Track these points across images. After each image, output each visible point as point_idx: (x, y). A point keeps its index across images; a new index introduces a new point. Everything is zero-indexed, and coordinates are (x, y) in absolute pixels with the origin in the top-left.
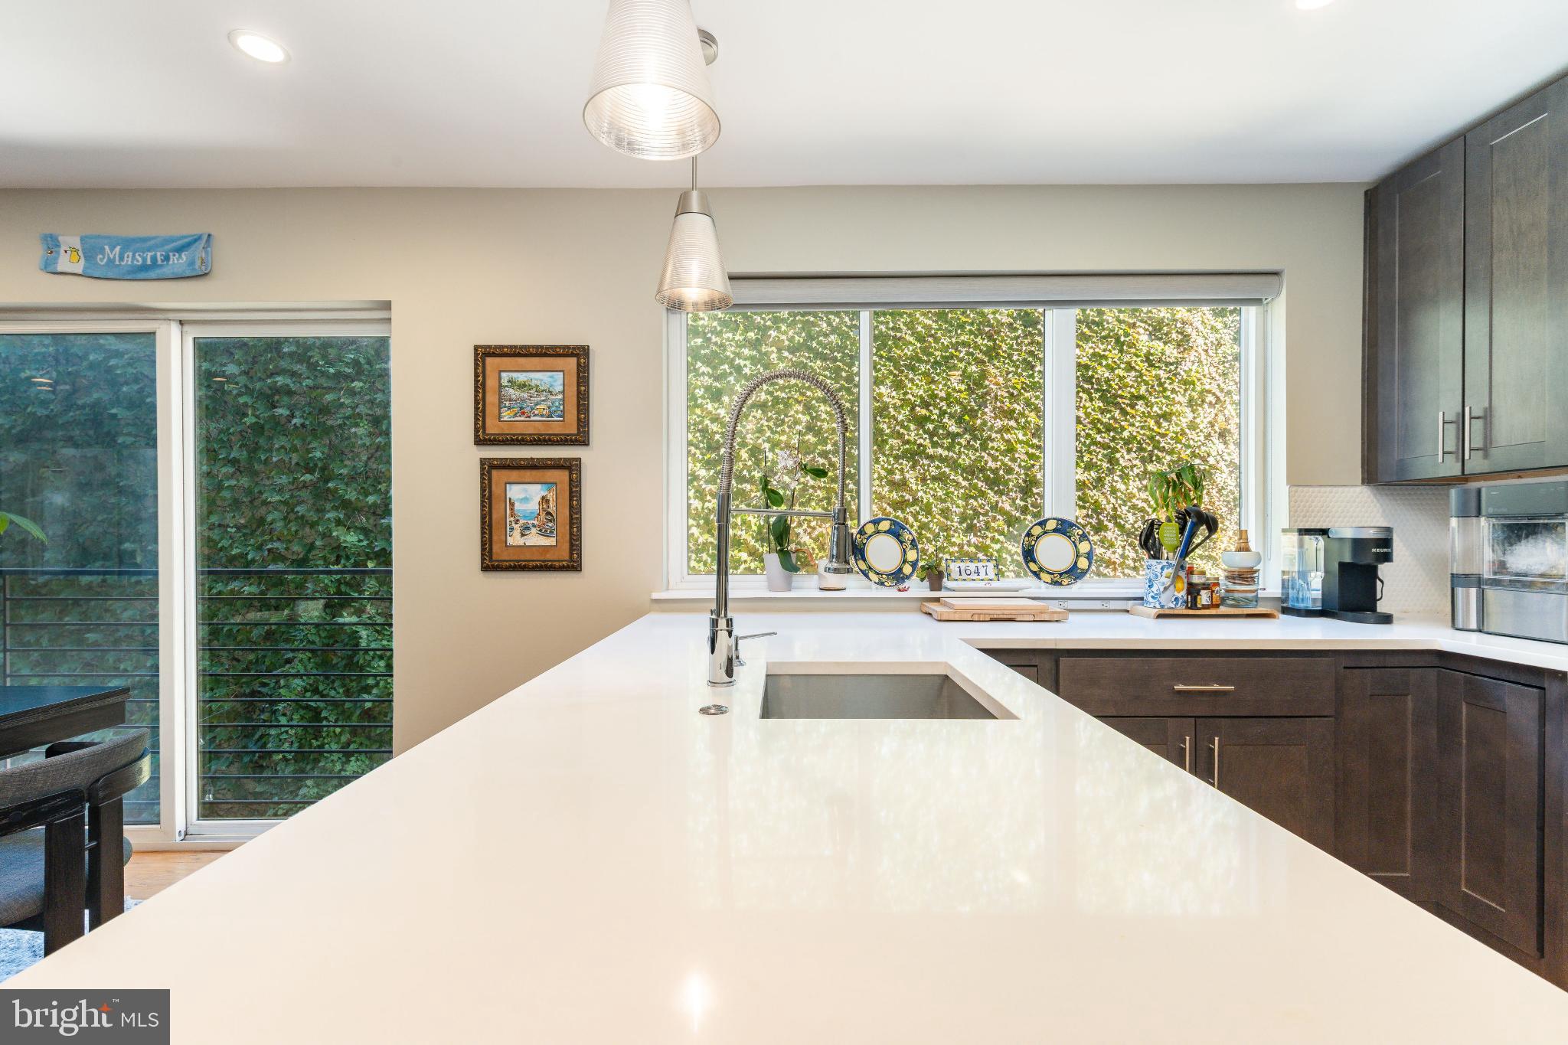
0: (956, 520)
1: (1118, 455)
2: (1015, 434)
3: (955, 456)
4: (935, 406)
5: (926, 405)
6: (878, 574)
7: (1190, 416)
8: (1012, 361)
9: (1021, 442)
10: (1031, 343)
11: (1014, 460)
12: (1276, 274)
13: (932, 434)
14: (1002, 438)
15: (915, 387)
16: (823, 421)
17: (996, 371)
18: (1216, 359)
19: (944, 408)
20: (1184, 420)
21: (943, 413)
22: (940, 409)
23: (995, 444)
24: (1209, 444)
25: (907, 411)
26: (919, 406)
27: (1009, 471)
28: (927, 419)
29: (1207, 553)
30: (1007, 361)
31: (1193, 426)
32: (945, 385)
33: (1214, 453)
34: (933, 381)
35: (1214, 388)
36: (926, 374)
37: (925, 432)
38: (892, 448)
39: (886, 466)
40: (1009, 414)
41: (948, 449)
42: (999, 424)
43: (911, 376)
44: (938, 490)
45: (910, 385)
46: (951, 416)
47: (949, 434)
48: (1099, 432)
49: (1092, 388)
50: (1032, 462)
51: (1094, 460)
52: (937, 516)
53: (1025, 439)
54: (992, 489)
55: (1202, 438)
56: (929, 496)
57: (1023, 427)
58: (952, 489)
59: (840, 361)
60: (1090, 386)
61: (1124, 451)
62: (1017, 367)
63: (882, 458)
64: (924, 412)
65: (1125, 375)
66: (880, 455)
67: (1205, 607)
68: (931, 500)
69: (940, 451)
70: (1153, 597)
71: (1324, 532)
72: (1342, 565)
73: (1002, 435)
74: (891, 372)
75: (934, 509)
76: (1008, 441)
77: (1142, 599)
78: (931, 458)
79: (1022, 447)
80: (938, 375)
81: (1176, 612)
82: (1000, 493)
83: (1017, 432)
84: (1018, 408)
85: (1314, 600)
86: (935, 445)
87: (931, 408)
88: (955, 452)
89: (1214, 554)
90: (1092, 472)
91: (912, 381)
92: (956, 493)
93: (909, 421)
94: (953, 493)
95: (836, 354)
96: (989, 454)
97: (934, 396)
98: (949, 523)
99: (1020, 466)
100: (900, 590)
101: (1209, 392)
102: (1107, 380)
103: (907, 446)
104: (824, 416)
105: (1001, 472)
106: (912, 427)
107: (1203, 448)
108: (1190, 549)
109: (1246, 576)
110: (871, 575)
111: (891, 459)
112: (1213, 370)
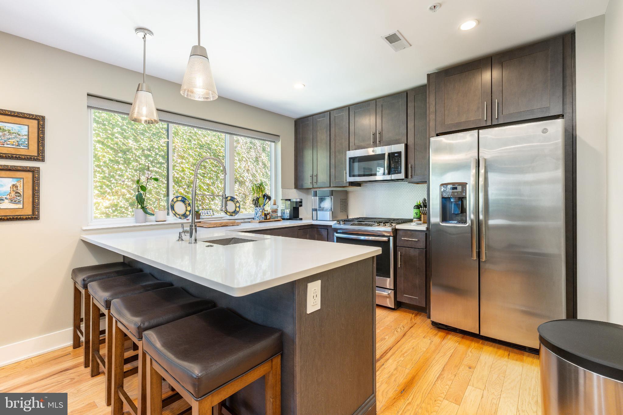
0: (162, 196)
1: (219, 175)
2: (185, 165)
3: (162, 171)
4: (153, 151)
5: (149, 150)
6: (179, 215)
7: (239, 164)
8: (183, 138)
9: (187, 168)
10: (190, 133)
11: (185, 174)
12: (279, 136)
13: (152, 162)
14: (181, 166)
15: (144, 142)
16: (98, 151)
17: (177, 141)
18: (246, 148)
19: (157, 152)
20: (238, 165)
21: (157, 154)
22: (155, 152)
23: (177, 168)
24: (244, 173)
25: (140, 151)
26: (146, 150)
27: (183, 178)
28: (149, 156)
29: (244, 207)
30: (181, 138)
31: (240, 167)
32: (157, 143)
33: (246, 176)
34: (152, 141)
35: (245, 156)
36: (149, 138)
37: (149, 161)
38: (133, 166)
39: (131, 173)
40: (183, 158)
41: (158, 168)
42: (179, 161)
43: (142, 138)
44: (154, 184)
45: (142, 141)
46: (160, 156)
47: (159, 163)
48: (213, 167)
49: (211, 152)
50: (191, 176)
51: (212, 176)
52: (154, 195)
53: (188, 167)
54: (176, 185)
55: (242, 171)
56: (151, 187)
57: (187, 163)
58: (161, 184)
59: (107, 126)
60: (210, 151)
61: (221, 174)
62: (186, 141)
63: (129, 170)
64: (149, 153)
65: (221, 148)
66: (128, 169)
67: (268, 219)
68: (152, 188)
69: (155, 169)
70: (257, 217)
71: (290, 200)
72: (294, 208)
73: (180, 165)
74: (133, 134)
75: (153, 192)
76: (183, 167)
77: (254, 218)
78: (151, 171)
79: (188, 170)
80: (154, 139)
81: (262, 221)
82: (180, 186)
83: (185, 164)
84: (186, 156)
85: (288, 216)
86: (154, 166)
87: (152, 151)
88: (161, 170)
89: (245, 207)
90: (211, 180)
91: (143, 139)
92: (162, 186)
93: (142, 156)
94: (161, 186)
95: (105, 122)
96: (175, 172)
97: (153, 147)
98: (159, 197)
99: (187, 177)
100: (187, 220)
101: (244, 157)
102: (216, 150)
103: (140, 166)
104: (99, 149)
105: (180, 179)
106: (143, 158)
107: (243, 174)
108: (266, 203)
109: (275, 211)
110: (177, 215)
111: (133, 171)
112: (245, 151)
